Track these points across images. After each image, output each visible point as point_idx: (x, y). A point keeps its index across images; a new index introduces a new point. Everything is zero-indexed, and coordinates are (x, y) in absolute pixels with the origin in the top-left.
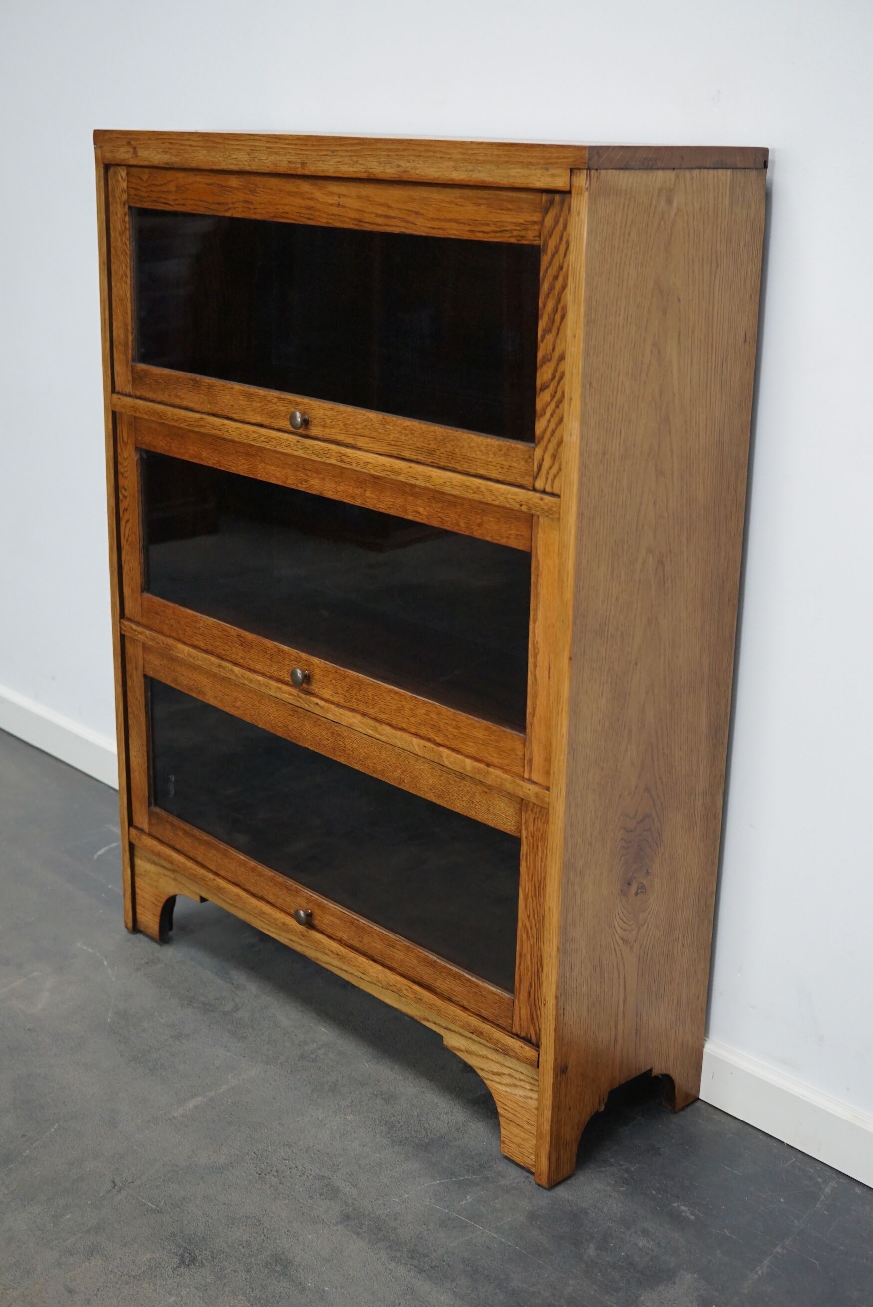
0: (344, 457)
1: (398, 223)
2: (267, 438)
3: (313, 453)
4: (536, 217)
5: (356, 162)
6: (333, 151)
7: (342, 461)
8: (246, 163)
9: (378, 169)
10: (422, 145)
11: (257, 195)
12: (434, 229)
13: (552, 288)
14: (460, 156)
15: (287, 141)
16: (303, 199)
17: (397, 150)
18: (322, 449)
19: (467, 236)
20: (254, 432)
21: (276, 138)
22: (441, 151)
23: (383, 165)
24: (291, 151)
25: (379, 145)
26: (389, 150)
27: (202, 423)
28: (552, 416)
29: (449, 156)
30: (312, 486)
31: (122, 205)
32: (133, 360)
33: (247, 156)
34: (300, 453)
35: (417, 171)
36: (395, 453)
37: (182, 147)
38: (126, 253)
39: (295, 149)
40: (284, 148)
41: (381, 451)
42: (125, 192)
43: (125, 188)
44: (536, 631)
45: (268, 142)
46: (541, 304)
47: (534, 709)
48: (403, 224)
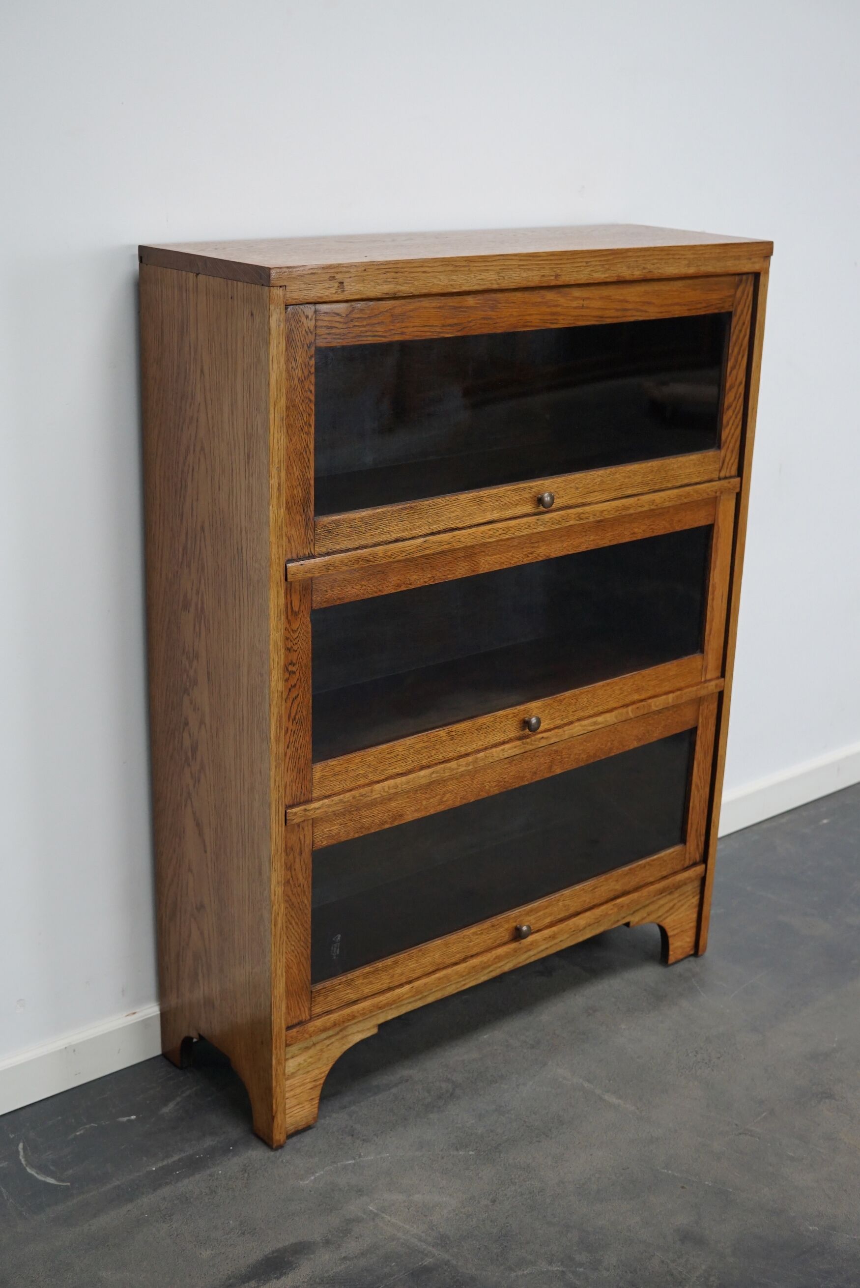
0: (582, 515)
1: (635, 313)
2: (505, 530)
3: (553, 524)
4: (732, 292)
5: (609, 269)
6: (587, 262)
7: (581, 519)
8: (494, 282)
9: (626, 273)
10: (665, 250)
11: (498, 310)
12: (661, 312)
13: (738, 337)
14: (692, 256)
15: (541, 258)
16: (549, 307)
17: (644, 256)
18: (562, 517)
19: (686, 314)
20: (490, 530)
21: (530, 256)
22: (678, 254)
23: (631, 269)
24: (545, 266)
25: (630, 254)
26: (638, 257)
27: (426, 545)
28: (733, 425)
29: (684, 257)
30: (539, 554)
31: (306, 347)
32: (315, 515)
33: (496, 276)
34: (541, 529)
35: (660, 271)
36: (619, 495)
37: (412, 275)
38: (310, 400)
39: (550, 264)
40: (538, 264)
41: (608, 498)
42: (311, 333)
43: (312, 328)
44: (715, 576)
45: (520, 260)
46: (730, 351)
47: (711, 630)
48: (639, 314)
